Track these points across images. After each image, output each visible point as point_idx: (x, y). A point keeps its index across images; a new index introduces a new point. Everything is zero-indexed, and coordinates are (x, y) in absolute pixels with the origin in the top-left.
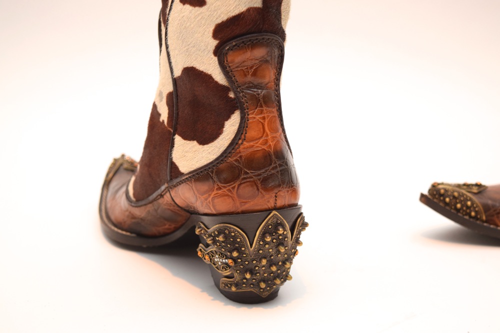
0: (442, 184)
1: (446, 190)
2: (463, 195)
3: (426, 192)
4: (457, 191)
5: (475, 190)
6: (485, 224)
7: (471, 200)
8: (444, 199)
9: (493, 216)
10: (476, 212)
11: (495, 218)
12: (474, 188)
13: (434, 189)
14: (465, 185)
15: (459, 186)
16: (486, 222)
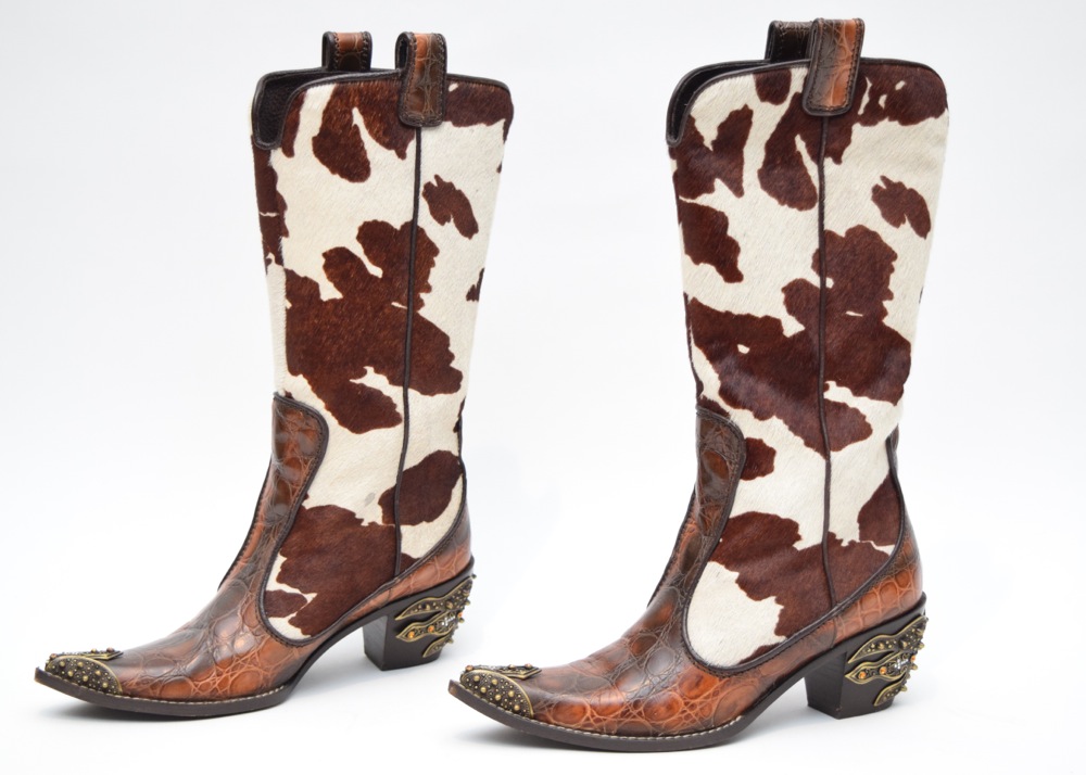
0: (479, 668)
1: (482, 676)
2: (505, 682)
3: (457, 679)
4: (497, 678)
5: (522, 674)
6: (533, 721)
7: (514, 688)
8: (479, 688)
9: (543, 709)
10: (521, 705)
11: (546, 712)
12: (523, 672)
13: (468, 675)
14: (509, 668)
15: (501, 670)
16: (535, 718)
